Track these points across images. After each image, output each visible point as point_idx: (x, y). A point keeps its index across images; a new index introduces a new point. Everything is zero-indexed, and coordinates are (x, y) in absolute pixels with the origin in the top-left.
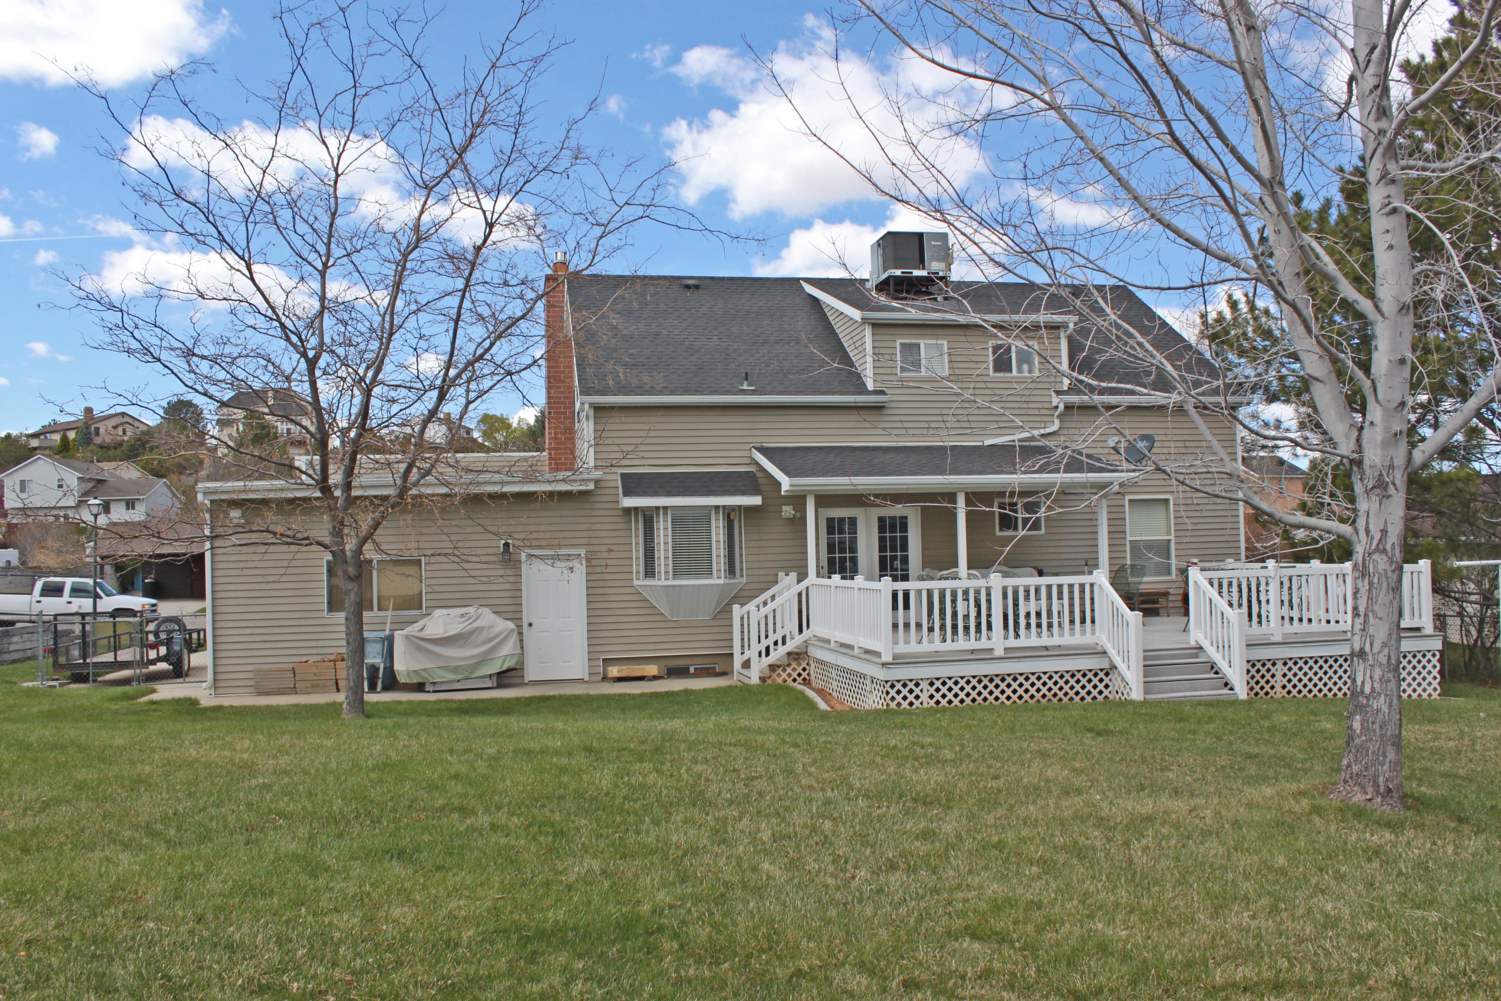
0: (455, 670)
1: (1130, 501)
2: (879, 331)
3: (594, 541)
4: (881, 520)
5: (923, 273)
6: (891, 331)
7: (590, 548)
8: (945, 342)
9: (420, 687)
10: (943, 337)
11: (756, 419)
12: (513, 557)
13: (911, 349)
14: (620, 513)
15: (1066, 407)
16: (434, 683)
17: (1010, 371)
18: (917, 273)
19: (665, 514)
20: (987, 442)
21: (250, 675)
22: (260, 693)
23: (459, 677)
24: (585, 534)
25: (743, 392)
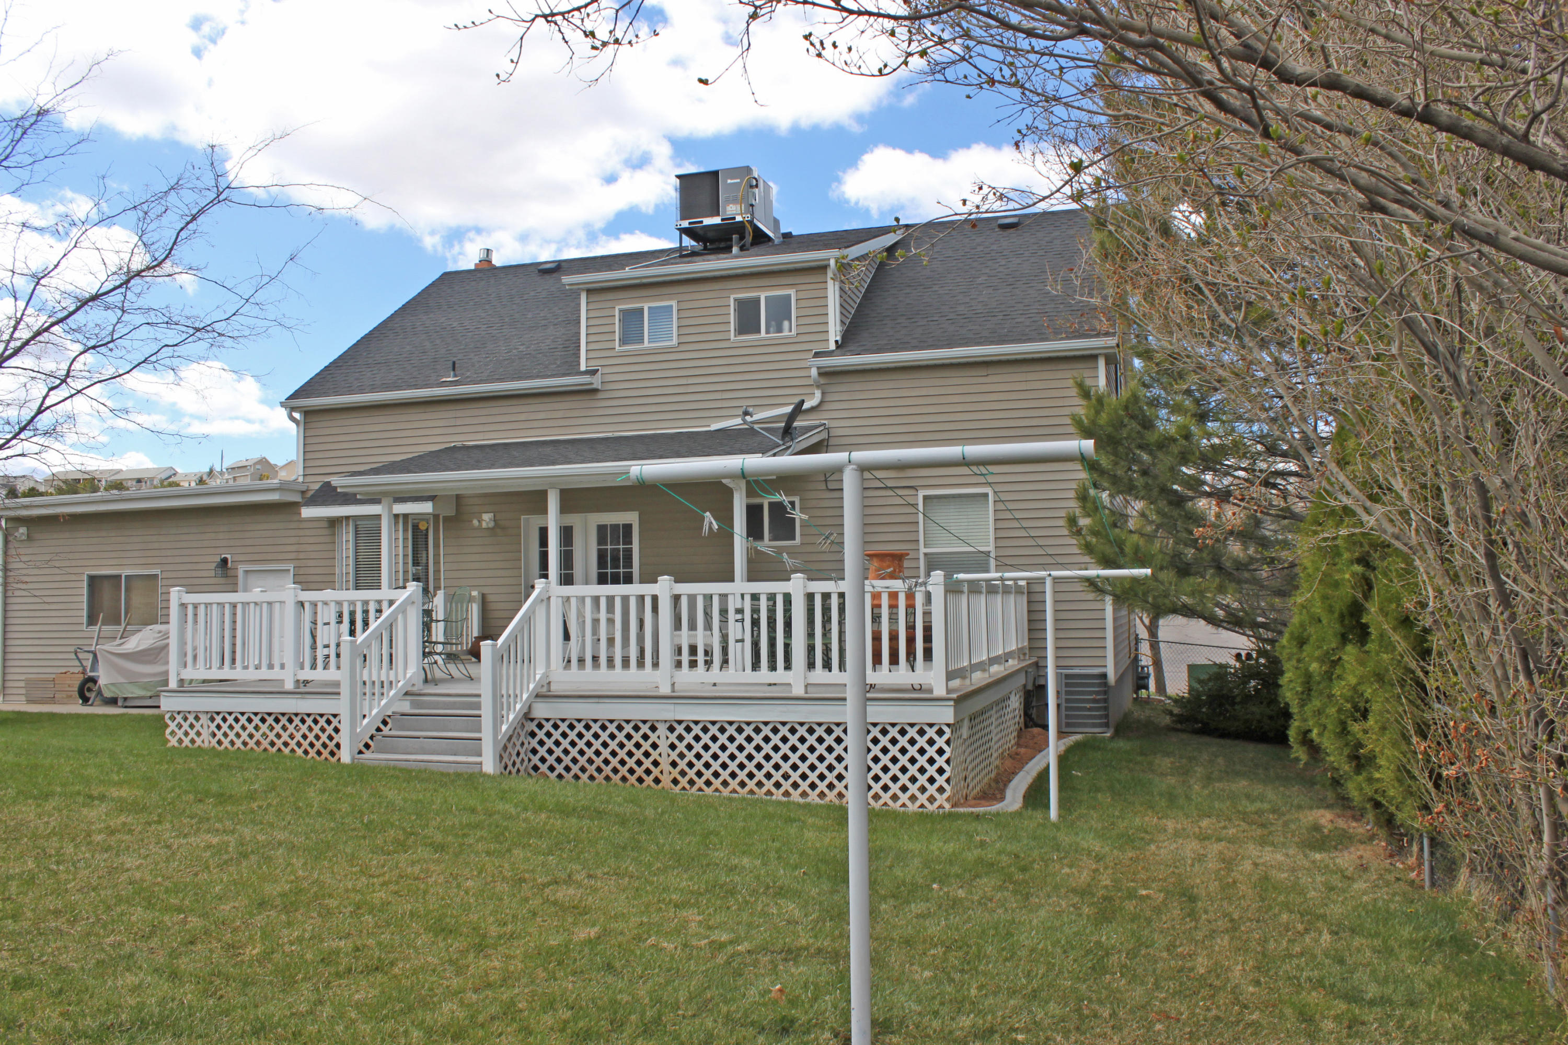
0: (145, 687)
1: (926, 498)
2: (594, 298)
3: (302, 556)
4: (601, 529)
5: (717, 220)
6: (610, 296)
7: (298, 563)
8: (674, 303)
9: (113, 701)
10: (670, 296)
11: (459, 414)
12: (230, 573)
13: (632, 318)
14: (325, 524)
15: (820, 374)
16: (125, 699)
17: (759, 331)
18: (708, 221)
19: (347, 525)
20: (715, 426)
21: (22, 684)
22: (30, 701)
23: (149, 694)
24: (293, 548)
25: (444, 384)
